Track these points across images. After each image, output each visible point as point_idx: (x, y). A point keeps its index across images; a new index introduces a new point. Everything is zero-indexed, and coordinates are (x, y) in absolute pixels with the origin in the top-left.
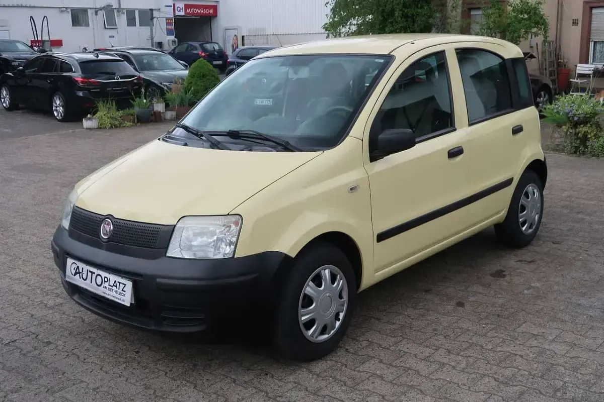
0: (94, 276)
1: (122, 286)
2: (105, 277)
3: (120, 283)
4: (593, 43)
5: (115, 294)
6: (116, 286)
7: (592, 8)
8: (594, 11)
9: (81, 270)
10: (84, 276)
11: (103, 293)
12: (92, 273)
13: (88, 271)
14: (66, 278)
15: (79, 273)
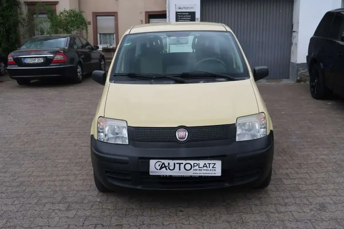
0: (182, 166)
1: (211, 166)
2: (194, 164)
3: (209, 164)
4: (99, 34)
5: (205, 172)
6: (206, 167)
7: (97, 16)
8: (98, 18)
9: (167, 165)
10: (172, 168)
11: (194, 173)
12: (180, 164)
13: (175, 164)
14: (151, 174)
15: (165, 167)
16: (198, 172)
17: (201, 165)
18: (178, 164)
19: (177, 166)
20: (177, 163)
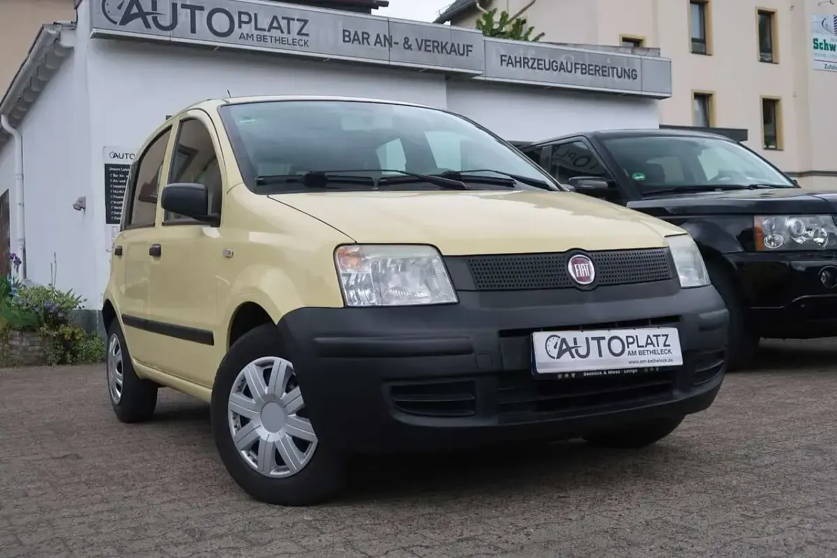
0: (604, 344)
1: (662, 340)
2: (627, 337)
3: (657, 336)
5: (652, 357)
9: (571, 344)
10: (583, 351)
11: (630, 362)
12: (599, 339)
13: (587, 339)
14: (540, 371)
15: (569, 349)
16: (638, 357)
17: (642, 342)
18: (596, 341)
19: (594, 344)
20: (593, 339)
